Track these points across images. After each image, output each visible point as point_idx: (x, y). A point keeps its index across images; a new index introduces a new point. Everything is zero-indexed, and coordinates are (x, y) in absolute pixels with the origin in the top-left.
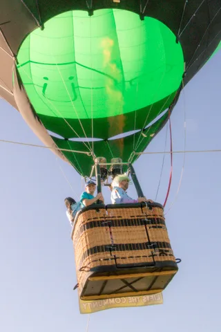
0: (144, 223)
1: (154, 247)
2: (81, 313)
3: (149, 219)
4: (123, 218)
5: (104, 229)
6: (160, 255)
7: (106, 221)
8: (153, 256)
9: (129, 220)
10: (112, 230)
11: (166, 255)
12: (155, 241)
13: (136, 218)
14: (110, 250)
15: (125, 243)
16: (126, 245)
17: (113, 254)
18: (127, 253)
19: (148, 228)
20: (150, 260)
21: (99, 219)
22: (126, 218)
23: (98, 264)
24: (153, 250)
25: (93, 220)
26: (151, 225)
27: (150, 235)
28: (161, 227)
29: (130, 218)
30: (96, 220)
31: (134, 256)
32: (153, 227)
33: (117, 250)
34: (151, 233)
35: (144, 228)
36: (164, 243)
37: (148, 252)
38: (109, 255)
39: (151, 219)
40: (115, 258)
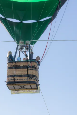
0: (27, 68)
1: (28, 76)
2: (11, 94)
4: (20, 66)
5: (13, 69)
6: (30, 79)
7: (14, 67)
9: (22, 67)
10: (16, 70)
11: (32, 79)
12: (29, 74)
13: (25, 66)
14: (14, 77)
16: (19, 75)
17: (14, 78)
18: (19, 78)
19: (28, 70)
20: (26, 80)
21: (12, 66)
22: (21, 66)
23: (9, 81)
25: (10, 66)
26: (29, 69)
27: (28, 72)
28: (33, 69)
31: (21, 79)
32: (30, 69)
33: (16, 77)
35: (27, 70)
36: (32, 75)
37: (26, 78)
38: (13, 78)
39: (30, 66)
40: (15, 79)
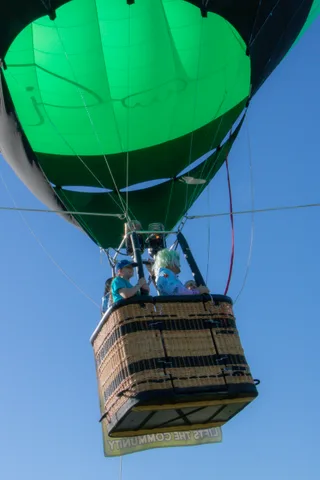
0: (207, 325)
1: (225, 362)
2: (106, 455)
3: (215, 320)
4: (179, 317)
5: (152, 333)
6: (234, 375)
7: (155, 321)
8: (224, 375)
9: (187, 320)
10: (165, 336)
11: (243, 374)
12: (226, 353)
13: (197, 317)
14: (164, 366)
15: (183, 355)
16: (186, 358)
17: (168, 372)
18: (188, 371)
19: (214, 333)
20: (220, 382)
21: (145, 319)
22: (184, 317)
23: (147, 387)
24: (223, 366)
25: (135, 320)
26: (219, 329)
27: (218, 344)
28: (232, 332)
29: (189, 318)
30: (141, 319)
31: (199, 375)
32: (222, 332)
33: (174, 366)
34: (220, 341)
35: (209, 334)
36: (238, 356)
37: (216, 370)
38: (162, 374)
39: (218, 319)
40: (172, 379)
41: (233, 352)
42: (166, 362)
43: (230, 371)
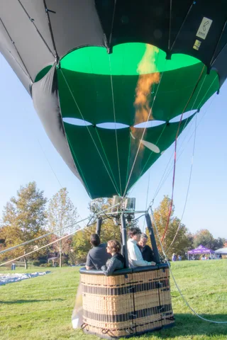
0: (158, 286)
1: (163, 310)
3: (161, 281)
4: (144, 282)
5: (129, 296)
7: (130, 287)
8: (162, 320)
9: (147, 284)
10: (135, 296)
12: (164, 304)
13: (153, 281)
14: (132, 318)
16: (144, 310)
17: (134, 322)
18: (144, 320)
20: (159, 325)
24: (162, 313)
25: (121, 286)
26: (163, 288)
27: (161, 298)
28: (168, 289)
29: (149, 282)
30: (124, 286)
31: (149, 322)
33: (138, 317)
35: (158, 292)
37: (158, 317)
38: (131, 323)
40: (136, 326)
41: (167, 303)
42: (134, 315)
43: (164, 317)
